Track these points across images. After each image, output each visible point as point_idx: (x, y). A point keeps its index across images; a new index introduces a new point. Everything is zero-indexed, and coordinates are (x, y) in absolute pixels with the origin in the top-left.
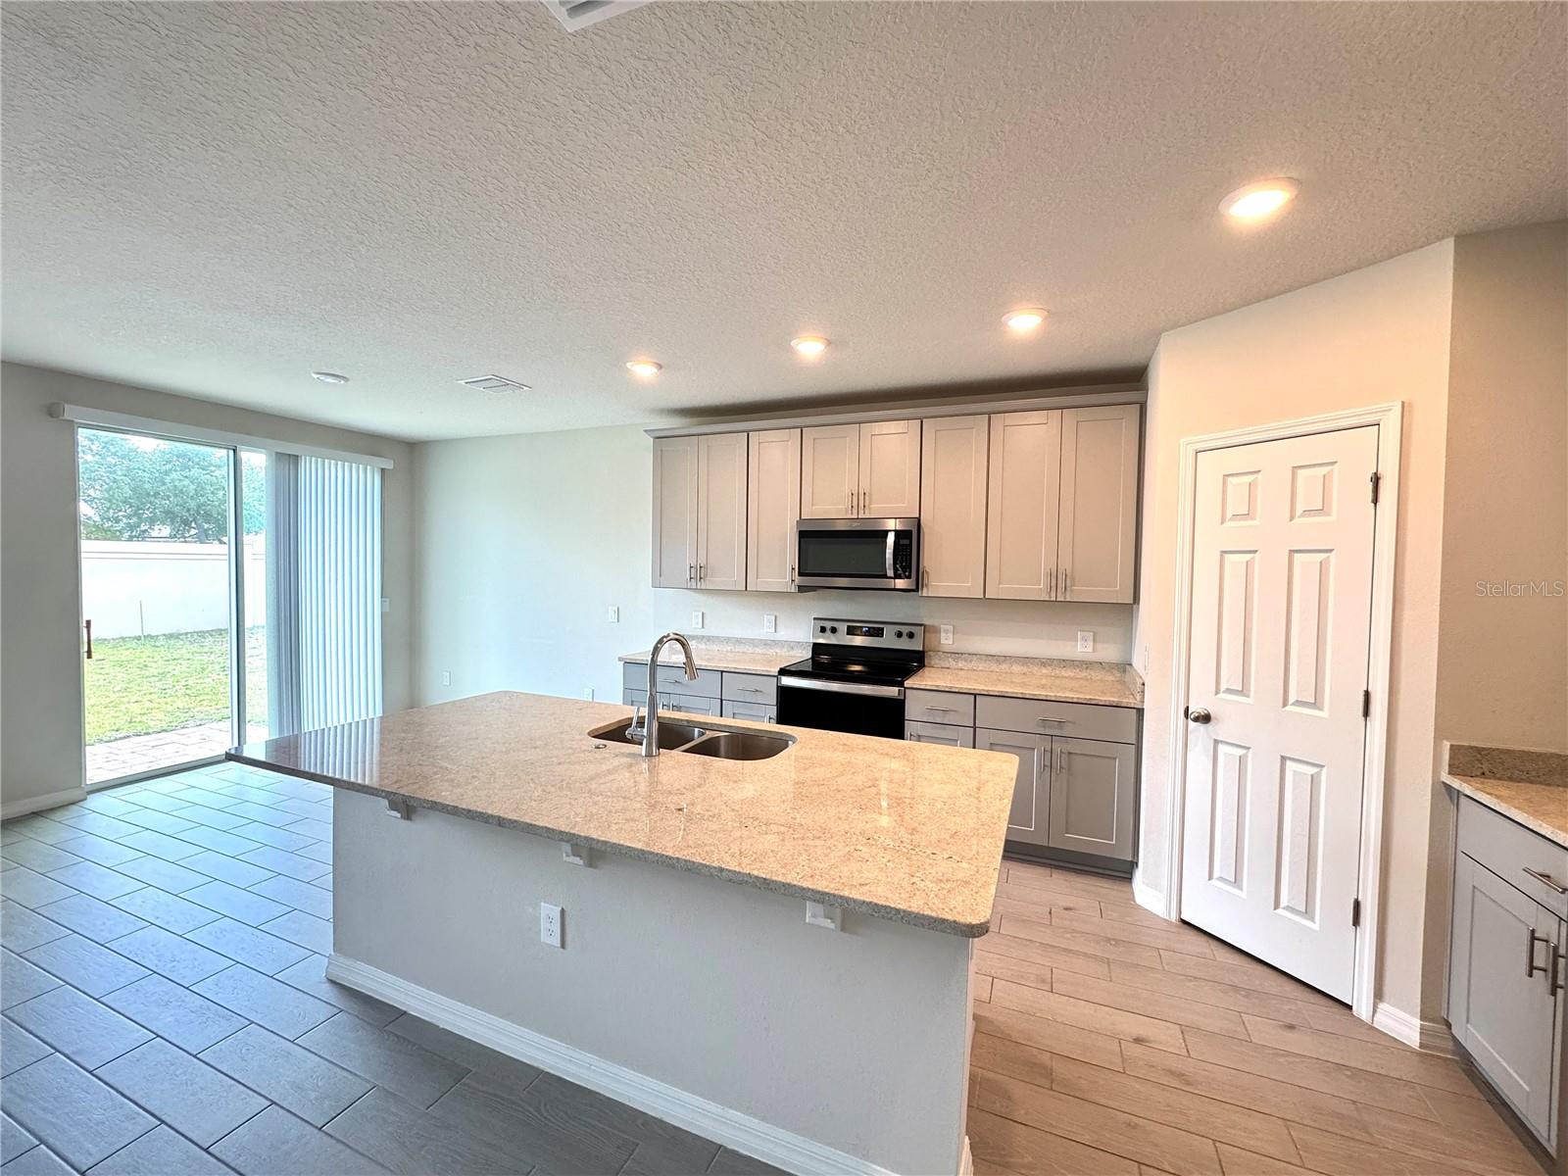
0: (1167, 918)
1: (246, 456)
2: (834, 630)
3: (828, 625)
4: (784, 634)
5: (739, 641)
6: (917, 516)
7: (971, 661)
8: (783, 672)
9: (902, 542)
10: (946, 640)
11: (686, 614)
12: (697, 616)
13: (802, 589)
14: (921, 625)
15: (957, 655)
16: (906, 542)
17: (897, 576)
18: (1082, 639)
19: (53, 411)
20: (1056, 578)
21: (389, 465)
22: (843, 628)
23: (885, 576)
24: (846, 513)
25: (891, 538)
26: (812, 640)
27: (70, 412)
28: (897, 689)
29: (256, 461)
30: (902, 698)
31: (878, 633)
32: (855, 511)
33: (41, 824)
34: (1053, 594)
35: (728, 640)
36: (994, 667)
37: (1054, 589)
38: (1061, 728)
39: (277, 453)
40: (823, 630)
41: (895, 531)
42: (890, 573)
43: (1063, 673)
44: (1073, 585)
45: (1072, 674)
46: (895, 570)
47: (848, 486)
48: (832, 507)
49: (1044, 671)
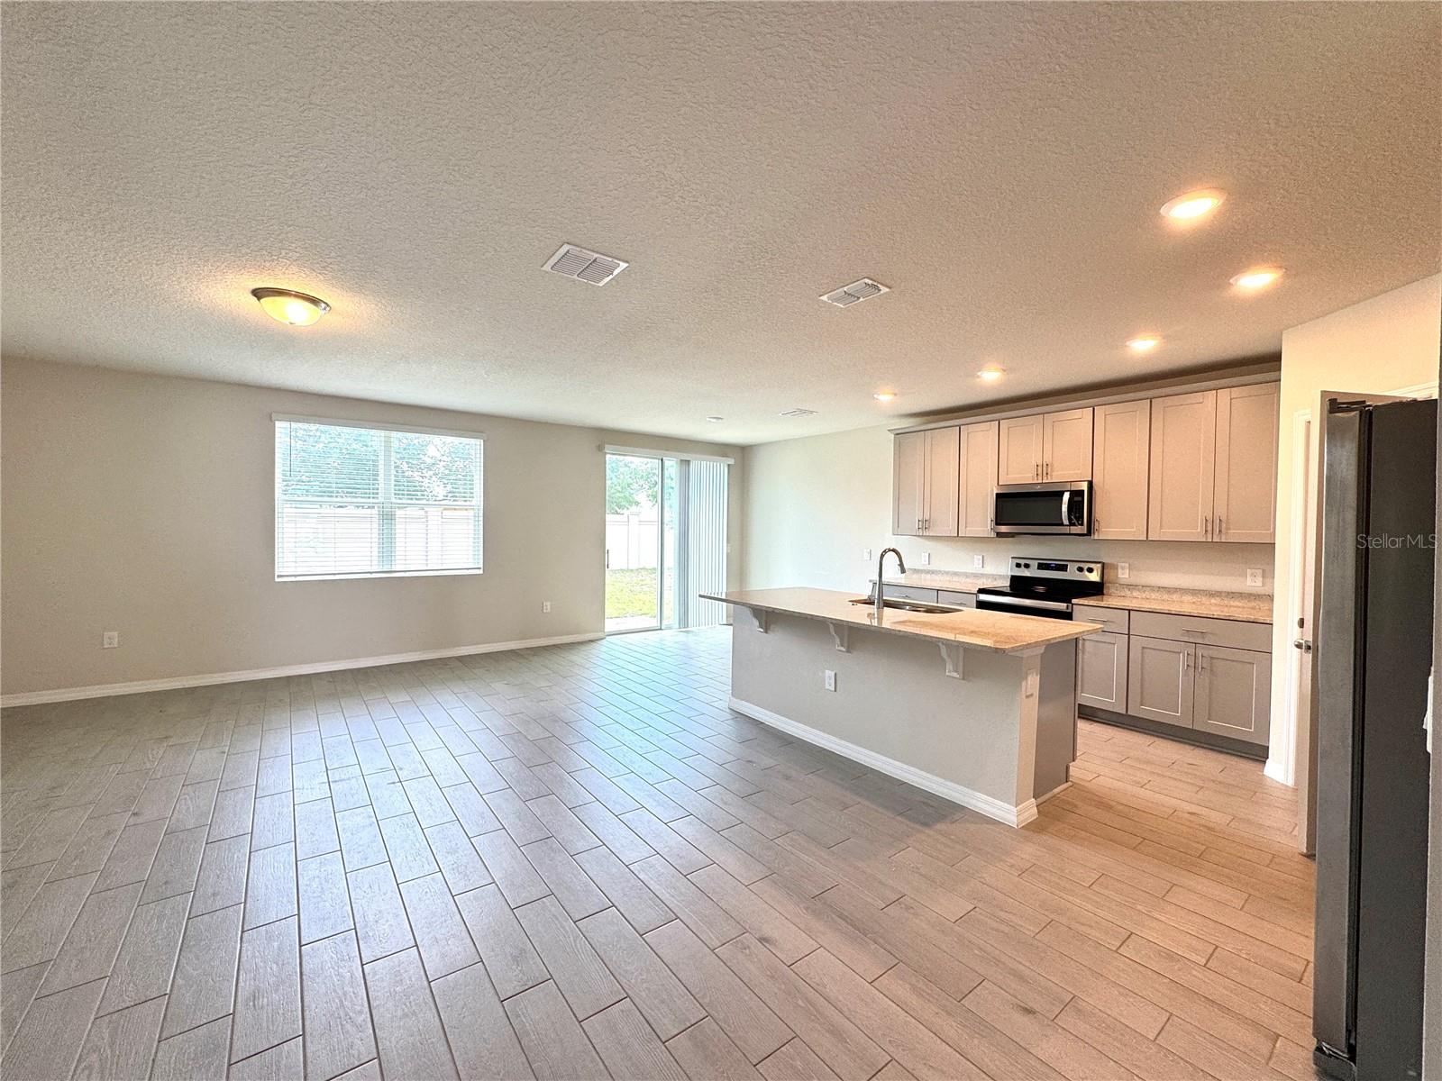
0: (1285, 783)
1: (667, 463)
2: (1027, 566)
3: (1022, 562)
4: (989, 569)
5: (955, 574)
6: (1090, 479)
7: (1144, 592)
8: (982, 591)
9: (1076, 499)
10: (1124, 575)
11: (917, 553)
12: (925, 556)
13: (999, 535)
14: (1099, 563)
15: (1131, 586)
16: (1080, 499)
17: (1071, 524)
18: (1252, 574)
19: (600, 448)
20: (1212, 524)
21: (731, 461)
22: (1034, 564)
23: (1062, 524)
24: (1033, 480)
25: (1066, 496)
26: (1010, 574)
27: (608, 448)
28: (1065, 604)
29: (672, 465)
30: (1070, 611)
31: (1063, 568)
32: (1040, 478)
33: (594, 644)
34: (1210, 536)
35: (947, 573)
36: (1166, 597)
37: (1210, 532)
38: (1203, 638)
39: (681, 460)
40: (1018, 565)
41: (1070, 491)
42: (1066, 522)
43: (1232, 603)
44: (1228, 529)
45: (1240, 604)
46: (1070, 519)
47: (1035, 459)
48: (1022, 475)
49: (1213, 601)
